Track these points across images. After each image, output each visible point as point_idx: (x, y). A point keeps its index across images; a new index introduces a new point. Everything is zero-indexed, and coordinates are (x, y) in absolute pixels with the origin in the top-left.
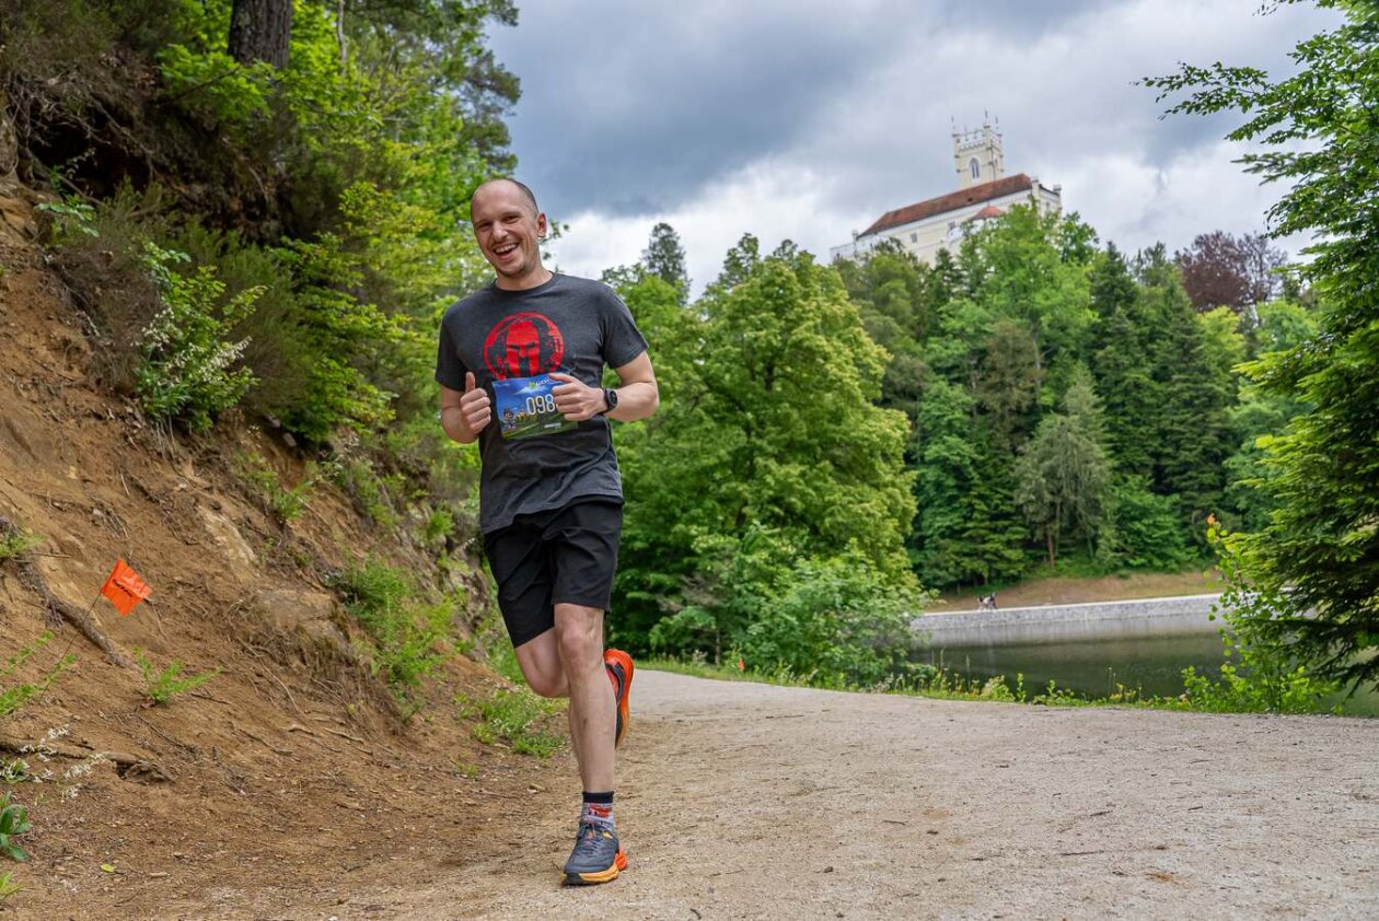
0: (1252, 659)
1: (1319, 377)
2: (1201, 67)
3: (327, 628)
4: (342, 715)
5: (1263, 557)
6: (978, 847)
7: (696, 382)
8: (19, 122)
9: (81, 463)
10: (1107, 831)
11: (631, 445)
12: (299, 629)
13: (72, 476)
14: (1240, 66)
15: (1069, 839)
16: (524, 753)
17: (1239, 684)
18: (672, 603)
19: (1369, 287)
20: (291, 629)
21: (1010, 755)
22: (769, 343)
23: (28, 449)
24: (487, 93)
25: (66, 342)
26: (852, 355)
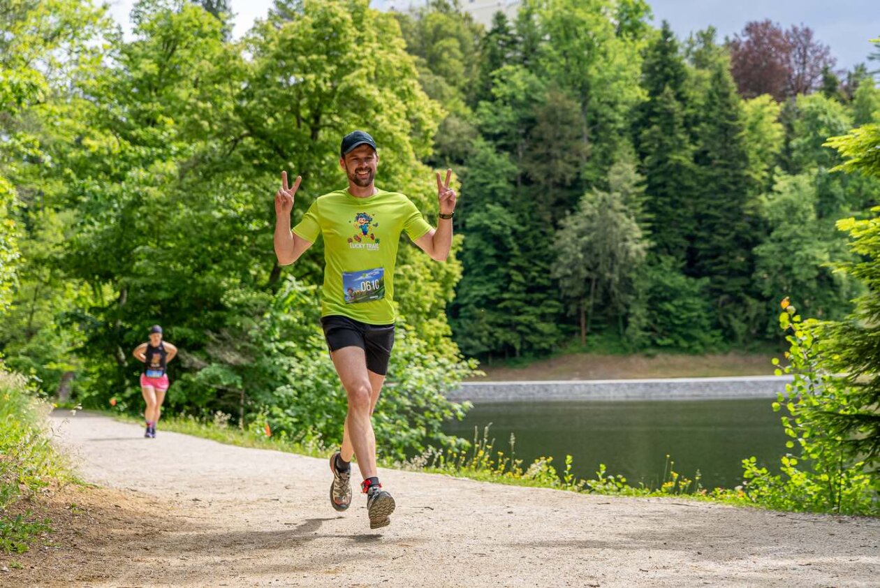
0: (814, 452)
7: (236, 124)
11: (160, 186)
18: (195, 359)
22: (318, 89)
26: (404, 107)
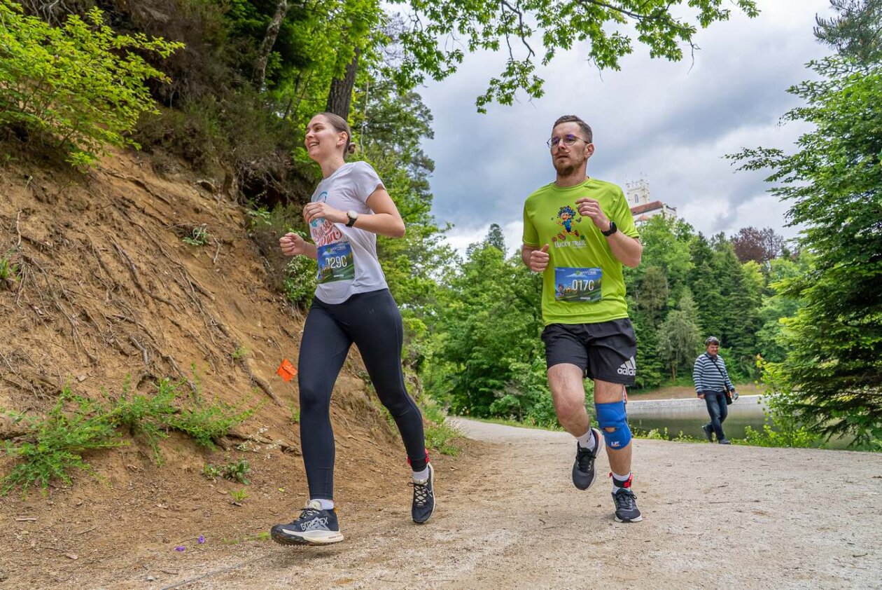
0: (778, 422)
1: (811, 290)
2: (752, 149)
3: (362, 395)
4: (369, 433)
5: (785, 374)
6: (668, 498)
7: (511, 294)
8: (240, 180)
9: (263, 320)
10: (728, 494)
11: (481, 321)
12: (350, 394)
13: (259, 325)
14: (770, 148)
15: (710, 497)
16: (445, 454)
17: (772, 434)
18: (500, 393)
19: (836, 248)
20: (347, 394)
21: (671, 461)
23: (242, 314)
24: (420, 168)
25: (257, 269)
